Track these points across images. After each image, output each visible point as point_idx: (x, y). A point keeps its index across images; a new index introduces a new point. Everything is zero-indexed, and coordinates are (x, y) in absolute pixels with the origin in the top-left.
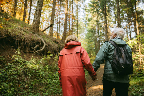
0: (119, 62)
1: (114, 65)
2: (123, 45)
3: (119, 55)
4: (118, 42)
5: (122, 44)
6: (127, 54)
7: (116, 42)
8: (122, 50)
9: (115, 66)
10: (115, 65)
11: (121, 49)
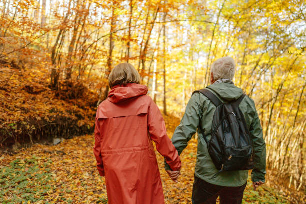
0: (225, 144)
1: (212, 149)
2: (235, 98)
3: (225, 125)
4: (224, 92)
5: (233, 96)
6: (242, 123)
7: (219, 92)
8: (231, 114)
9: (216, 153)
10: (215, 151)
11: (229, 111)
